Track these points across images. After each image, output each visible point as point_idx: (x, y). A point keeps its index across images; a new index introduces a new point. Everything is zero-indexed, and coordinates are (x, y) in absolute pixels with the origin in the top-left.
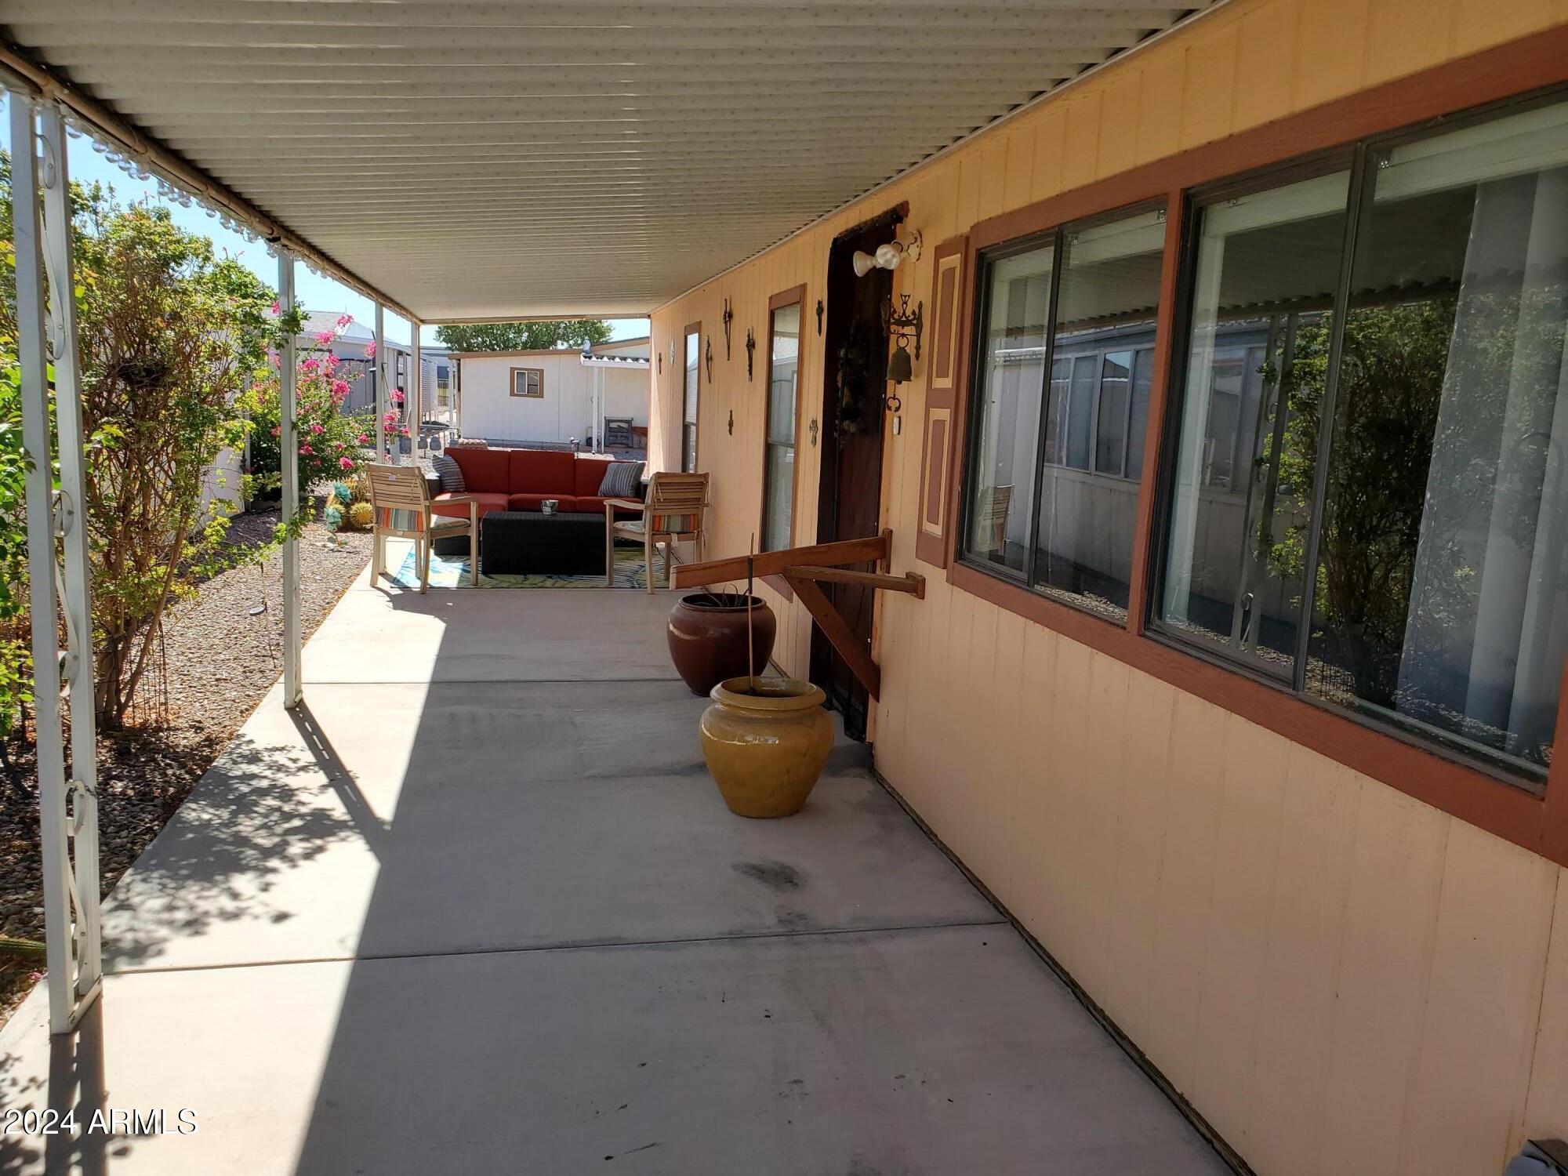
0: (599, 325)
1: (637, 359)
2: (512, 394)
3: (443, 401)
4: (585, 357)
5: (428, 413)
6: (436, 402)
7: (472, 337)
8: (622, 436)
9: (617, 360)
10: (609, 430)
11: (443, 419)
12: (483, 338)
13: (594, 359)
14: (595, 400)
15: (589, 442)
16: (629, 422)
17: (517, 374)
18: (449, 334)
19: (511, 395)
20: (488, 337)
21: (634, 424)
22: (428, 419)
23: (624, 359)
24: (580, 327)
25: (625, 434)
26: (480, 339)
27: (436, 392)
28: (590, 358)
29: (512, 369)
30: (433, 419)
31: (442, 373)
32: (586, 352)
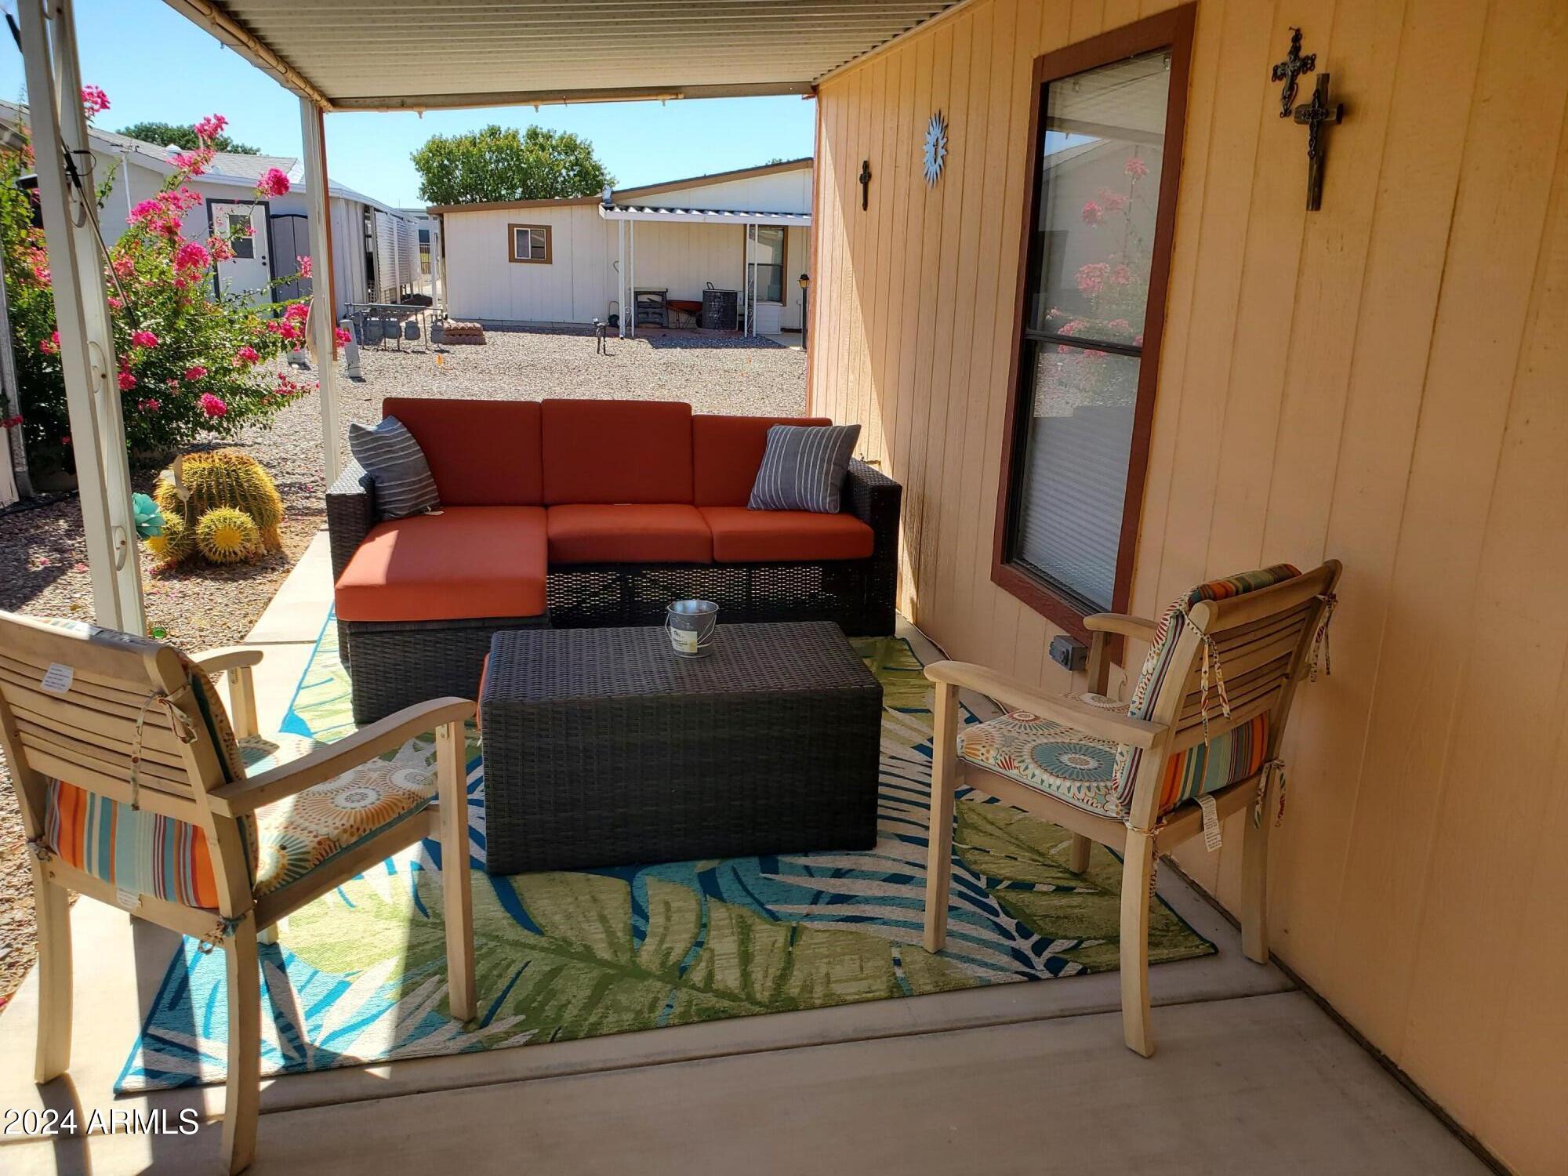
0: (600, 178)
1: (671, 210)
2: (512, 259)
3: (427, 269)
4: (606, 208)
5: (408, 286)
6: (419, 270)
7: (461, 194)
8: (654, 313)
9: (647, 210)
10: (639, 305)
11: (427, 291)
12: (472, 196)
13: (617, 210)
14: (621, 266)
15: (613, 320)
16: (662, 294)
17: (517, 233)
18: (434, 192)
19: (510, 261)
20: (477, 193)
21: (670, 296)
22: (409, 292)
23: (656, 210)
24: (580, 181)
25: (657, 310)
26: (468, 196)
27: (417, 257)
28: (612, 209)
29: (511, 227)
30: (416, 292)
31: (424, 236)
32: (606, 201)
